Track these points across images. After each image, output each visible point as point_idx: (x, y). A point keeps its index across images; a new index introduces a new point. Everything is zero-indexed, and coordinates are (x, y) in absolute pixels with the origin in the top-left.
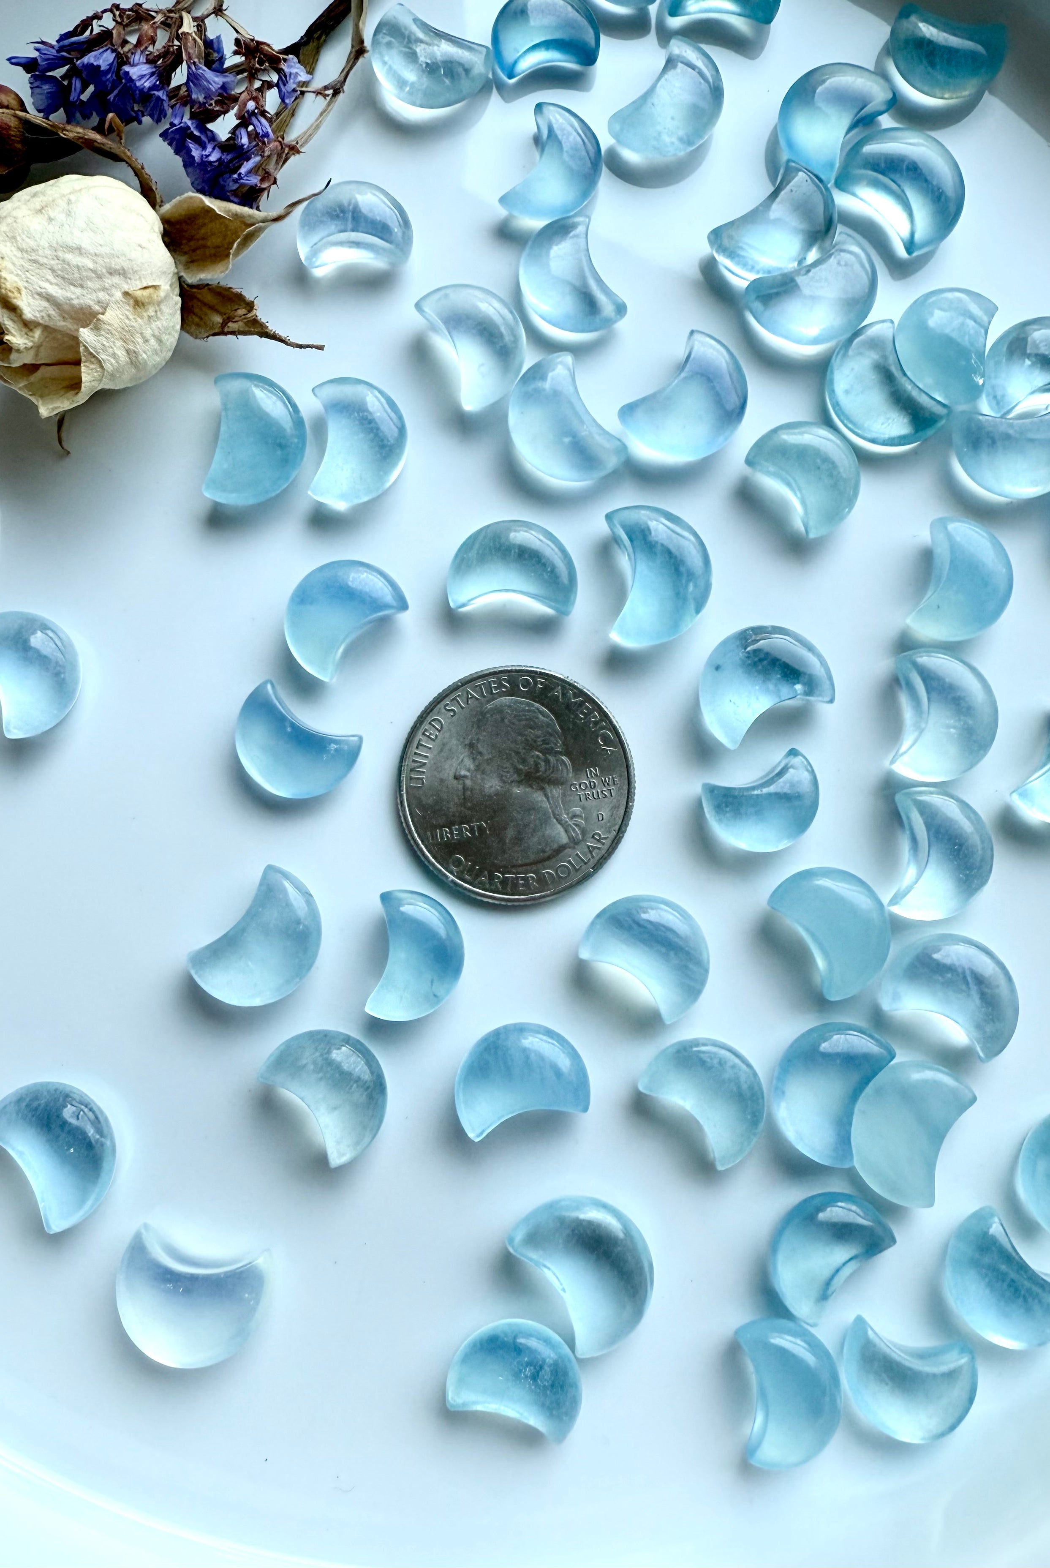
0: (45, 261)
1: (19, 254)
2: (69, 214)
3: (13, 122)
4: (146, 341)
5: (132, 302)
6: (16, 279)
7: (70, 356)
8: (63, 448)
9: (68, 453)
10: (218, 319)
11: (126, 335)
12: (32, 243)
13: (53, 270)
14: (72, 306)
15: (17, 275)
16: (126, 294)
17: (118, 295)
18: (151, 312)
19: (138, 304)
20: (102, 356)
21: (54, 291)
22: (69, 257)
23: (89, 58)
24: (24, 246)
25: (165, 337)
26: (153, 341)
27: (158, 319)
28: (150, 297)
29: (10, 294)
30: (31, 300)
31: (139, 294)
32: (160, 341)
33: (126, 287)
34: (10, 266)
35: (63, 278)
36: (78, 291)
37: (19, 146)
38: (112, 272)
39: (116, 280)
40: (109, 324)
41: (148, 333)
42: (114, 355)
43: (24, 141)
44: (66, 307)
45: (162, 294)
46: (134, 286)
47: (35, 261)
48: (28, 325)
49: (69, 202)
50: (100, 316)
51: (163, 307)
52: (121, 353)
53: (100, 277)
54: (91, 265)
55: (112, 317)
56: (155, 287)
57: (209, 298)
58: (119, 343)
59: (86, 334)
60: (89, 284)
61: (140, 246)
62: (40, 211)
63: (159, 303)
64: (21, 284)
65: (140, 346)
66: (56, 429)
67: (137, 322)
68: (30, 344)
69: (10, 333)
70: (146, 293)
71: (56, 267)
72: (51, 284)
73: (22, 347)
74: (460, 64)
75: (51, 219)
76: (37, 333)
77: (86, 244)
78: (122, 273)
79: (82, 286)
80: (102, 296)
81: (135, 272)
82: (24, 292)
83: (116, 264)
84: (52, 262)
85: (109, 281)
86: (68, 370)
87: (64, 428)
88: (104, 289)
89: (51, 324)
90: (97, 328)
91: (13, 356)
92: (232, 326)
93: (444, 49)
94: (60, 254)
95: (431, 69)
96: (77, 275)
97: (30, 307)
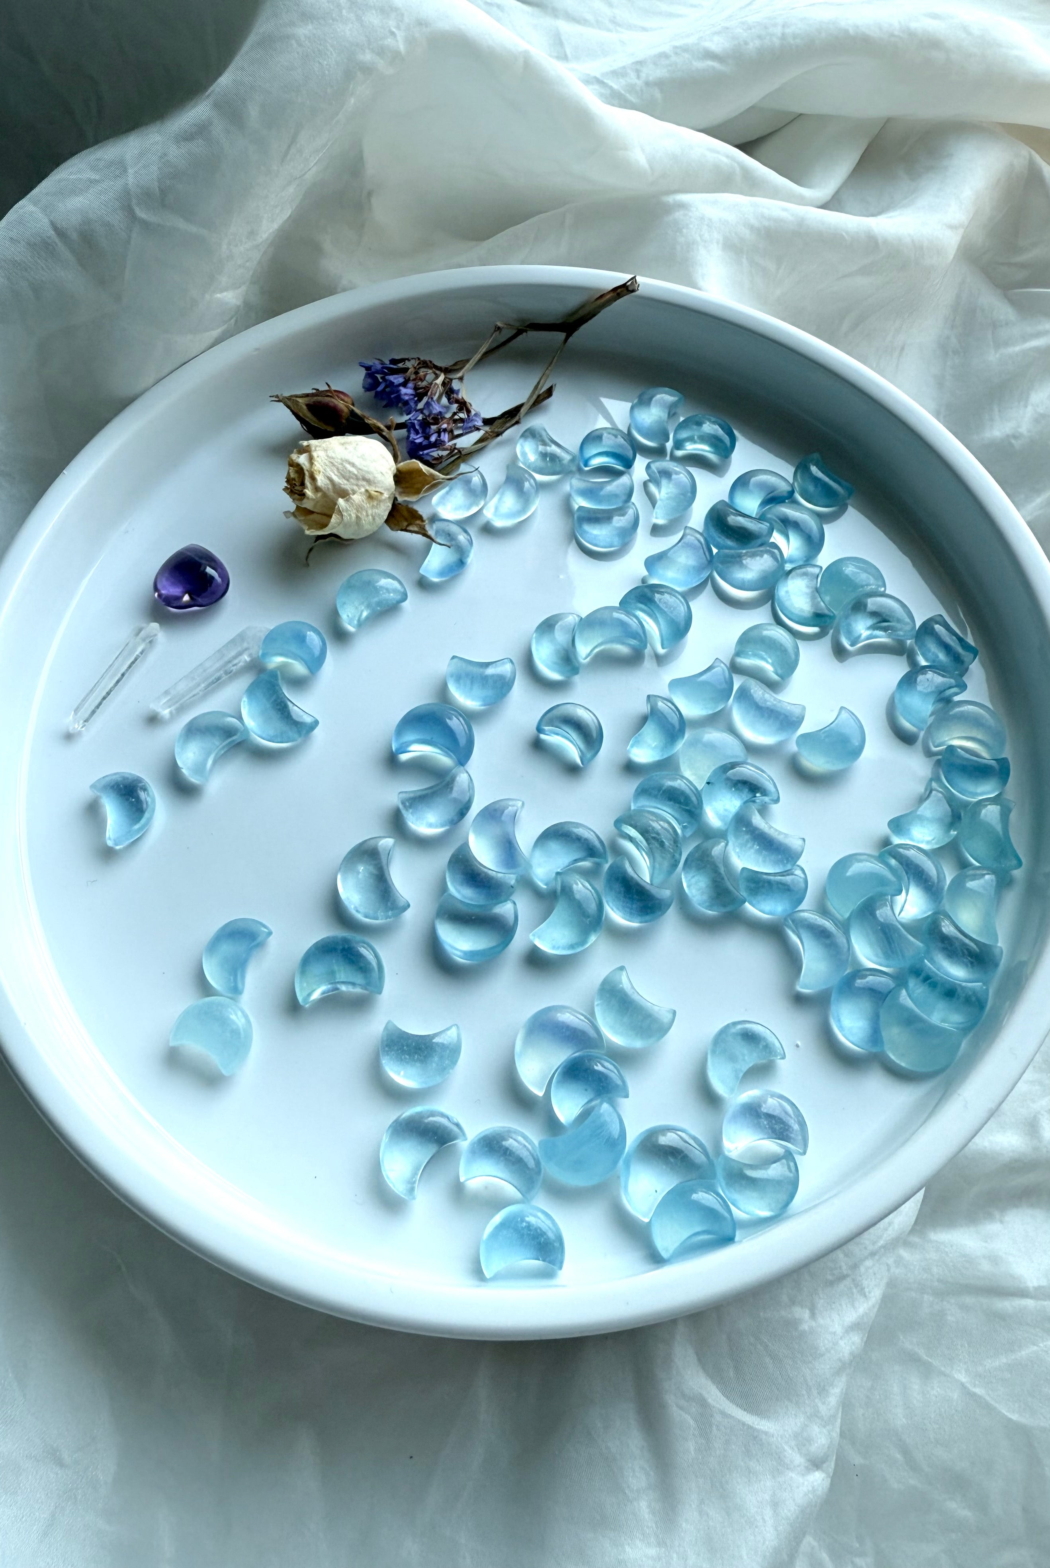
0: (336, 464)
1: (326, 458)
2: (355, 449)
3: (346, 410)
4: (367, 515)
5: (368, 495)
6: (320, 467)
7: (328, 513)
8: (307, 558)
9: (308, 565)
10: (405, 524)
11: (359, 508)
12: (333, 455)
13: (338, 469)
14: (340, 487)
15: (322, 466)
16: (367, 491)
17: (363, 490)
18: (375, 503)
19: (370, 497)
20: (345, 514)
21: (336, 478)
22: (348, 466)
23: (391, 378)
24: (330, 455)
25: (377, 519)
26: (370, 517)
27: (377, 508)
28: (377, 496)
29: (315, 472)
30: (323, 479)
31: (373, 493)
32: (374, 519)
33: (368, 488)
34: (320, 461)
35: (341, 474)
36: (346, 482)
37: (344, 421)
38: (364, 479)
39: (364, 483)
40: (354, 501)
41: (370, 512)
42: (350, 515)
43: (347, 419)
44: (337, 487)
45: (383, 498)
46: (372, 489)
47: (332, 463)
48: (317, 489)
49: (357, 445)
50: (351, 496)
51: (382, 504)
52: (354, 516)
53: (358, 479)
54: (356, 472)
55: (357, 498)
56: (381, 493)
57: (405, 513)
58: (354, 511)
59: (341, 502)
60: (352, 480)
61: (382, 473)
62: (343, 444)
63: (380, 501)
64: (322, 470)
65: (363, 515)
66: (308, 551)
67: (366, 505)
68: (314, 497)
69: (307, 488)
70: (376, 493)
71: (340, 468)
72: (335, 475)
73: (310, 497)
74: (558, 458)
75: (346, 448)
76: (319, 494)
77: (357, 463)
78: (369, 481)
79: (348, 480)
80: (355, 488)
81: (375, 483)
82: (321, 473)
83: (368, 476)
84: (340, 466)
85: (361, 483)
86: (325, 518)
87: (311, 553)
88: (357, 485)
89: (327, 492)
90: (347, 501)
91: (305, 501)
92: (411, 528)
93: (553, 448)
94: (344, 464)
95: (544, 455)
96: (348, 475)
97: (321, 480)
